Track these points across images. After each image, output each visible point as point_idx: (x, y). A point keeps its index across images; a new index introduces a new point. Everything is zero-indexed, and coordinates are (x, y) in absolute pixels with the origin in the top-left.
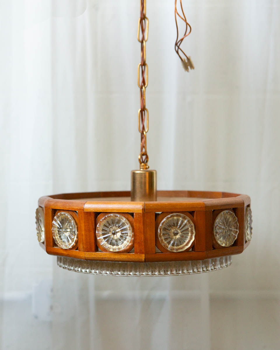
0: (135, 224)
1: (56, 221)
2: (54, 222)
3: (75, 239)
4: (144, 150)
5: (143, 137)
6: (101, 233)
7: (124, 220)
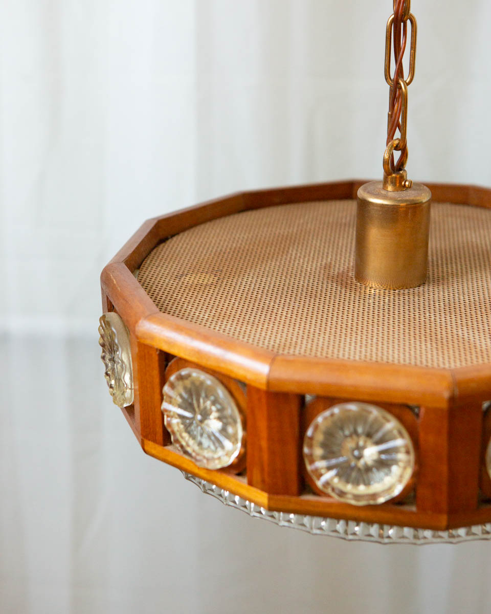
0: (422, 436)
1: (173, 386)
2: (165, 405)
3: (240, 433)
4: (398, 134)
5: (398, 98)
6: (318, 452)
7: (391, 425)
